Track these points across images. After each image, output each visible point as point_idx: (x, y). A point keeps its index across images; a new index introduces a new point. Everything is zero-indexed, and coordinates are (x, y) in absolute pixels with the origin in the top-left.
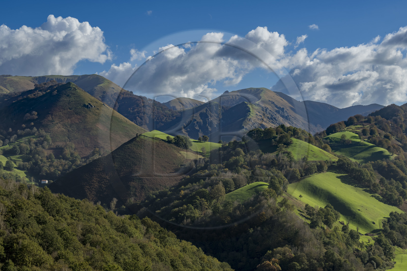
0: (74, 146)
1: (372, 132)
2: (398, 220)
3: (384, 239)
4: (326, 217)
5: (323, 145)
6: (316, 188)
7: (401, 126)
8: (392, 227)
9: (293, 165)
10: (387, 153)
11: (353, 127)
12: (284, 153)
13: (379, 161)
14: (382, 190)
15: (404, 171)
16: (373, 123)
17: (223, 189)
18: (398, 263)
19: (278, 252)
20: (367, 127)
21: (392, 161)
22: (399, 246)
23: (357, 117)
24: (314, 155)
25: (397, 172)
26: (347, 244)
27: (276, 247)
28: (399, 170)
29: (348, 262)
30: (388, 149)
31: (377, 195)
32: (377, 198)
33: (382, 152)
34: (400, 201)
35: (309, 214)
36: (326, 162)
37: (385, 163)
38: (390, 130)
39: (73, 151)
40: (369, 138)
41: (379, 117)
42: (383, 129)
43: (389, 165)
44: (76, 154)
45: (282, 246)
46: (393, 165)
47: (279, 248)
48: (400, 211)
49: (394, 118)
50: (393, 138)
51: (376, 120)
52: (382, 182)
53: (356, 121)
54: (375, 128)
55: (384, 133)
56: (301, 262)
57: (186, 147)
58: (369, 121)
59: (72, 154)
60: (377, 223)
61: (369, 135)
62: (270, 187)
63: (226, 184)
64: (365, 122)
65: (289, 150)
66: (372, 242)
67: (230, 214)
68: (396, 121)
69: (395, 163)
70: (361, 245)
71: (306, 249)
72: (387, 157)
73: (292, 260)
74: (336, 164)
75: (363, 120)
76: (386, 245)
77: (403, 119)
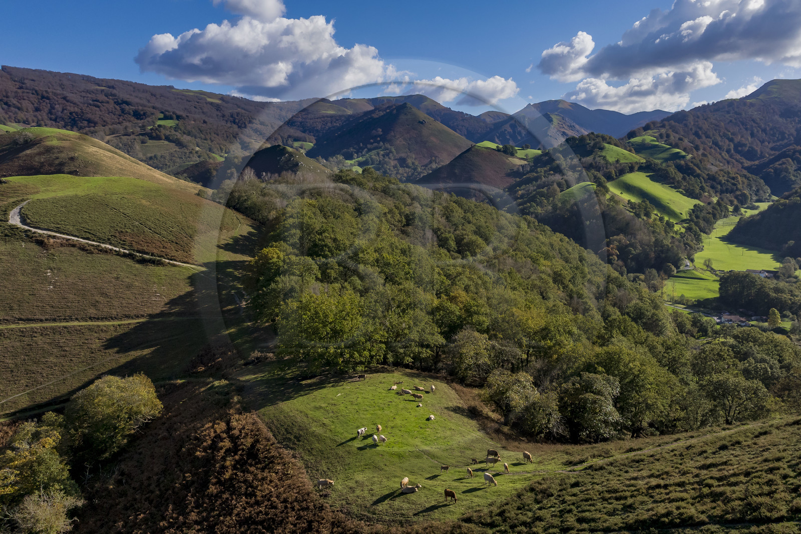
0: (414, 156)
1: (668, 136)
2: (701, 211)
3: (694, 227)
4: (645, 209)
5: (628, 148)
6: (629, 185)
7: (691, 129)
8: (697, 217)
9: (609, 166)
10: (683, 153)
11: (650, 132)
12: (600, 156)
13: (678, 161)
14: (685, 186)
15: (699, 169)
16: (667, 127)
17: (558, 189)
18: (706, 247)
19: (616, 240)
20: (663, 131)
21: (689, 160)
22: (704, 232)
23: (654, 123)
24: (625, 158)
25: (694, 170)
26: (666, 232)
27: (613, 236)
28: (695, 168)
29: (675, 247)
30: (685, 150)
31: (681, 190)
32: (681, 193)
33: (678, 153)
34: (700, 194)
35: (632, 208)
36: (636, 163)
37: (683, 162)
38: (682, 133)
39: (413, 161)
40: (665, 141)
41: (672, 122)
42: (677, 133)
43: (687, 164)
44: (417, 163)
45: (618, 235)
46: (690, 164)
47: (615, 237)
48: (702, 204)
49: (684, 122)
50: (686, 141)
51: (669, 125)
52: (684, 179)
53: (652, 126)
54: (670, 132)
55: (677, 136)
56: (635, 248)
57: (512, 154)
58: (663, 126)
59: (413, 163)
60: (684, 214)
61: (665, 139)
62: (597, 186)
63: (559, 185)
64: (661, 127)
65: (604, 154)
66: (683, 230)
67: (567, 210)
68: (686, 125)
69: (692, 162)
70: (676, 233)
71: (638, 237)
72: (684, 157)
73: (627, 246)
74: (644, 165)
75: (659, 125)
76: (696, 232)
77: (692, 123)
